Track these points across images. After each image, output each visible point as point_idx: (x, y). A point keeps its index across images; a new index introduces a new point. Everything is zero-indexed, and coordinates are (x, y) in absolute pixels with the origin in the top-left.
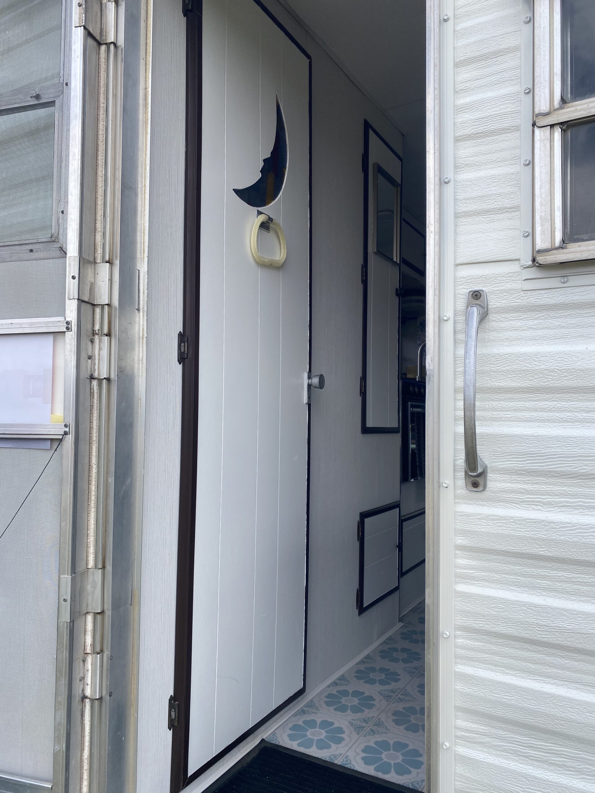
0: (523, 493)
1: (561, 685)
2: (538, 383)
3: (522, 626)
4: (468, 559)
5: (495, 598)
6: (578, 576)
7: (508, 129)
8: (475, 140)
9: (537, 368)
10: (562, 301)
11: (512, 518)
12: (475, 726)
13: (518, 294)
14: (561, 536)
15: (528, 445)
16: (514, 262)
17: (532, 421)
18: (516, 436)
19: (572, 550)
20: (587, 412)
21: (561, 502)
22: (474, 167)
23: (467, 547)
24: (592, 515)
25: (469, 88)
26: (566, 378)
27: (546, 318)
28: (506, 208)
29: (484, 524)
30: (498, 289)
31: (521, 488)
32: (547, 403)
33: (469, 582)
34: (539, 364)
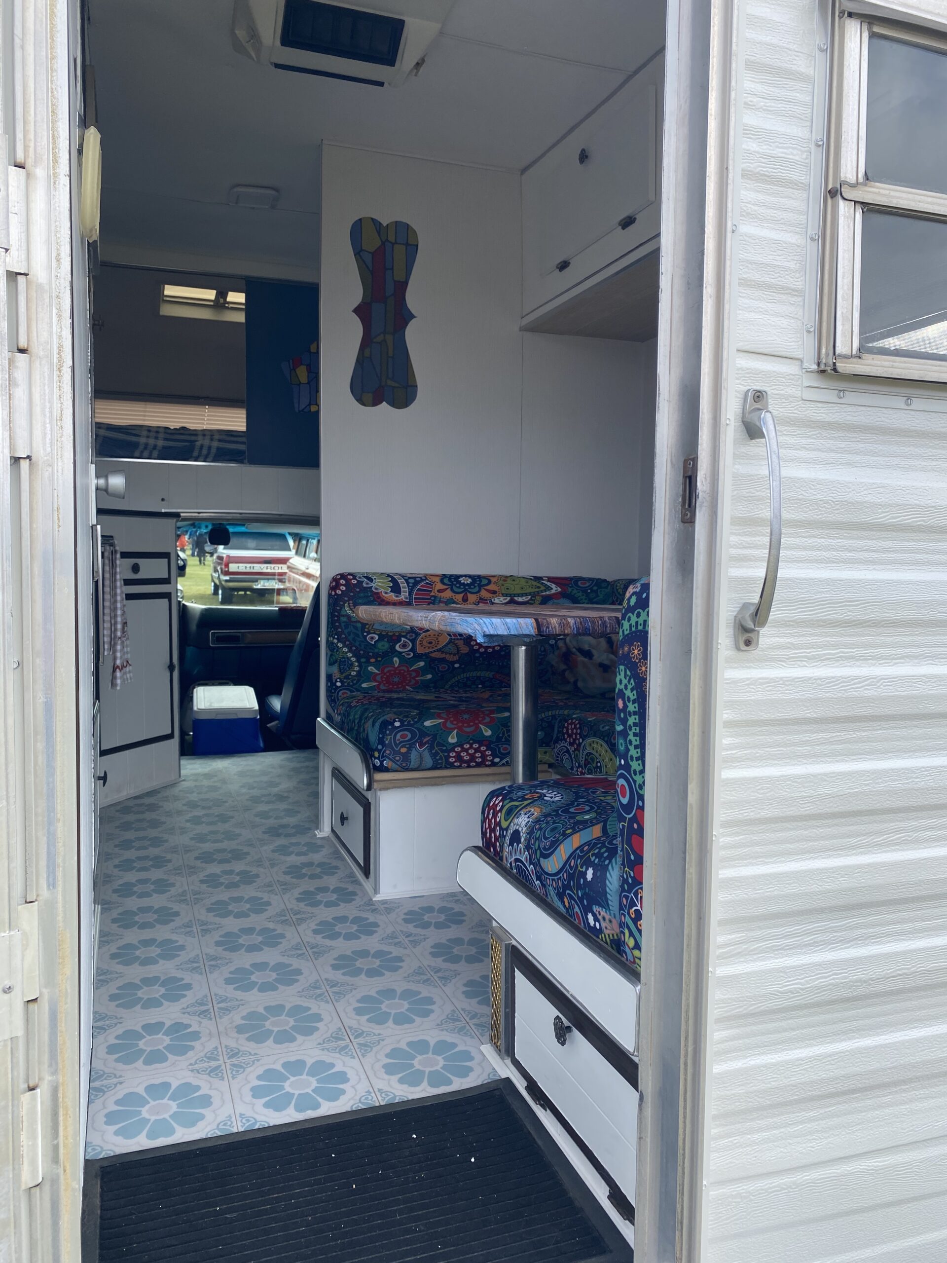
0: (789, 648)
1: (815, 858)
2: (812, 516)
3: (787, 803)
4: (732, 736)
5: (761, 778)
6: (835, 735)
7: (796, 184)
8: (759, 182)
9: (813, 498)
10: (836, 419)
11: (781, 678)
12: (733, 936)
13: (796, 404)
14: (826, 693)
15: (800, 590)
16: (794, 361)
17: (801, 561)
18: (790, 579)
19: (836, 707)
20: (850, 551)
21: (825, 655)
22: (756, 220)
23: (734, 721)
24: (850, 666)
25: (754, 106)
26: (838, 512)
27: (818, 437)
28: (789, 288)
29: (753, 690)
30: (777, 392)
31: (789, 642)
32: (816, 540)
33: (731, 766)
34: (815, 493)
